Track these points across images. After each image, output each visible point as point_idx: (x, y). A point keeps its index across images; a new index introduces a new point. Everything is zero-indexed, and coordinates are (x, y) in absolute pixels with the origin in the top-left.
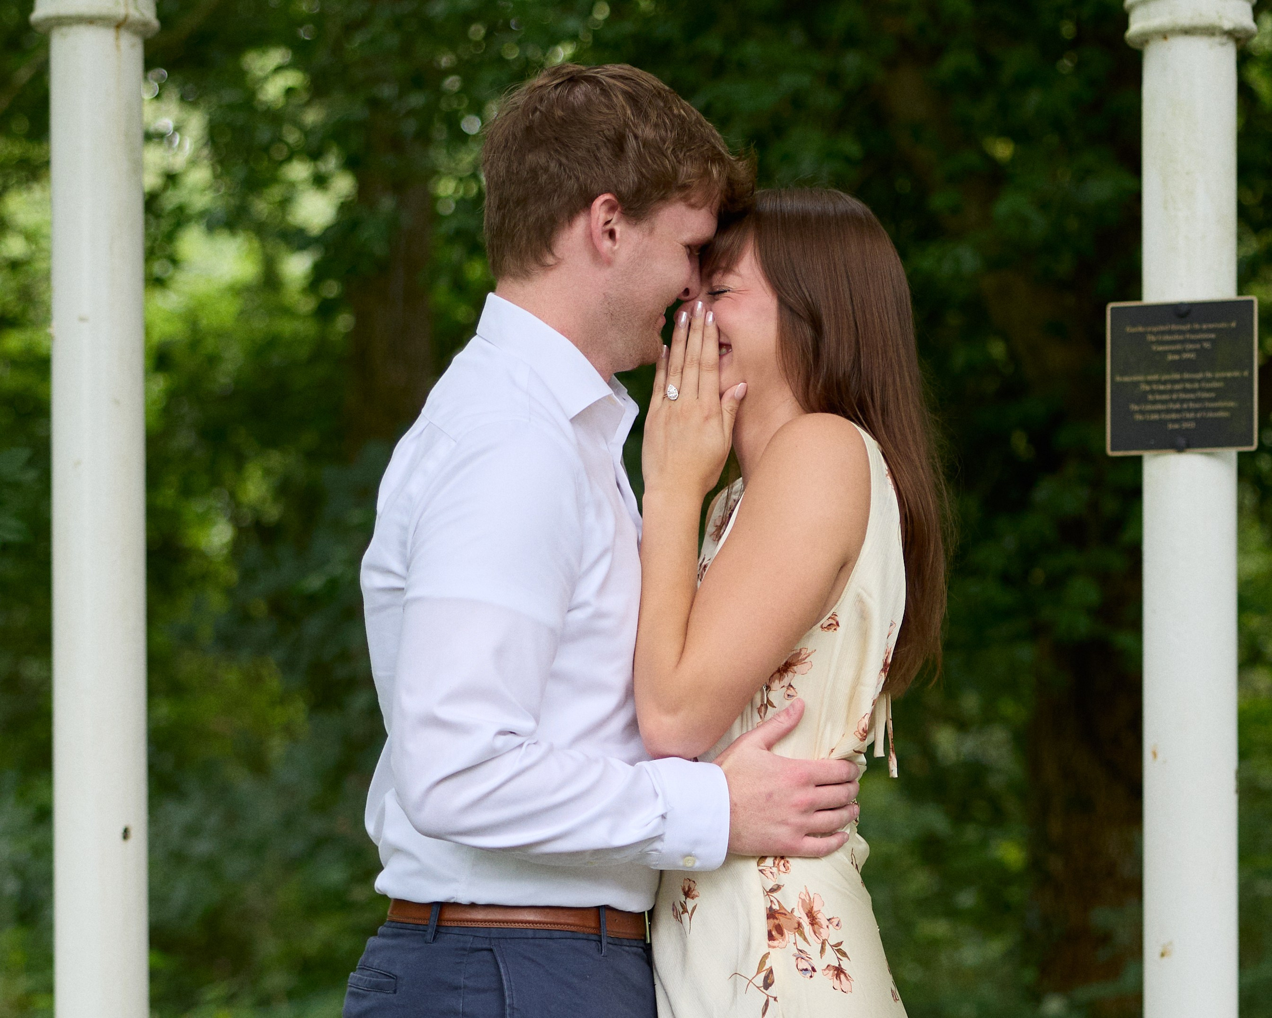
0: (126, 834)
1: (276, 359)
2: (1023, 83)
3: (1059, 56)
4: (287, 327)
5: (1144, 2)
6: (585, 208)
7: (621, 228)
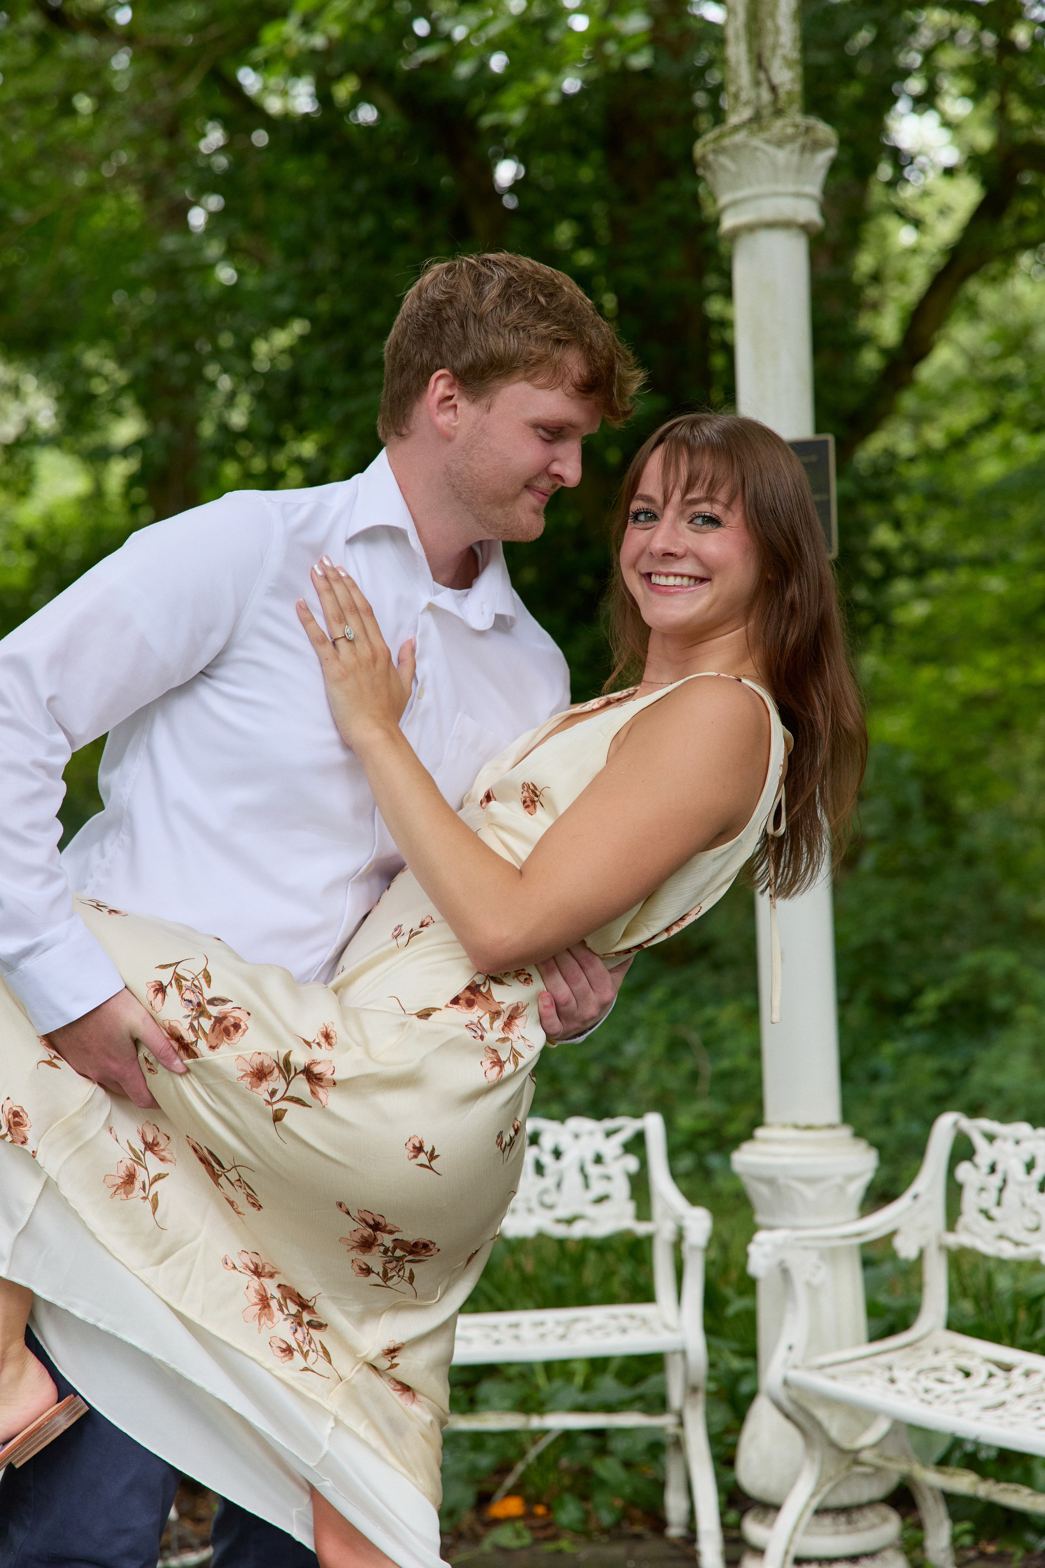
5: (734, 204)
6: (427, 383)
7: (462, 404)
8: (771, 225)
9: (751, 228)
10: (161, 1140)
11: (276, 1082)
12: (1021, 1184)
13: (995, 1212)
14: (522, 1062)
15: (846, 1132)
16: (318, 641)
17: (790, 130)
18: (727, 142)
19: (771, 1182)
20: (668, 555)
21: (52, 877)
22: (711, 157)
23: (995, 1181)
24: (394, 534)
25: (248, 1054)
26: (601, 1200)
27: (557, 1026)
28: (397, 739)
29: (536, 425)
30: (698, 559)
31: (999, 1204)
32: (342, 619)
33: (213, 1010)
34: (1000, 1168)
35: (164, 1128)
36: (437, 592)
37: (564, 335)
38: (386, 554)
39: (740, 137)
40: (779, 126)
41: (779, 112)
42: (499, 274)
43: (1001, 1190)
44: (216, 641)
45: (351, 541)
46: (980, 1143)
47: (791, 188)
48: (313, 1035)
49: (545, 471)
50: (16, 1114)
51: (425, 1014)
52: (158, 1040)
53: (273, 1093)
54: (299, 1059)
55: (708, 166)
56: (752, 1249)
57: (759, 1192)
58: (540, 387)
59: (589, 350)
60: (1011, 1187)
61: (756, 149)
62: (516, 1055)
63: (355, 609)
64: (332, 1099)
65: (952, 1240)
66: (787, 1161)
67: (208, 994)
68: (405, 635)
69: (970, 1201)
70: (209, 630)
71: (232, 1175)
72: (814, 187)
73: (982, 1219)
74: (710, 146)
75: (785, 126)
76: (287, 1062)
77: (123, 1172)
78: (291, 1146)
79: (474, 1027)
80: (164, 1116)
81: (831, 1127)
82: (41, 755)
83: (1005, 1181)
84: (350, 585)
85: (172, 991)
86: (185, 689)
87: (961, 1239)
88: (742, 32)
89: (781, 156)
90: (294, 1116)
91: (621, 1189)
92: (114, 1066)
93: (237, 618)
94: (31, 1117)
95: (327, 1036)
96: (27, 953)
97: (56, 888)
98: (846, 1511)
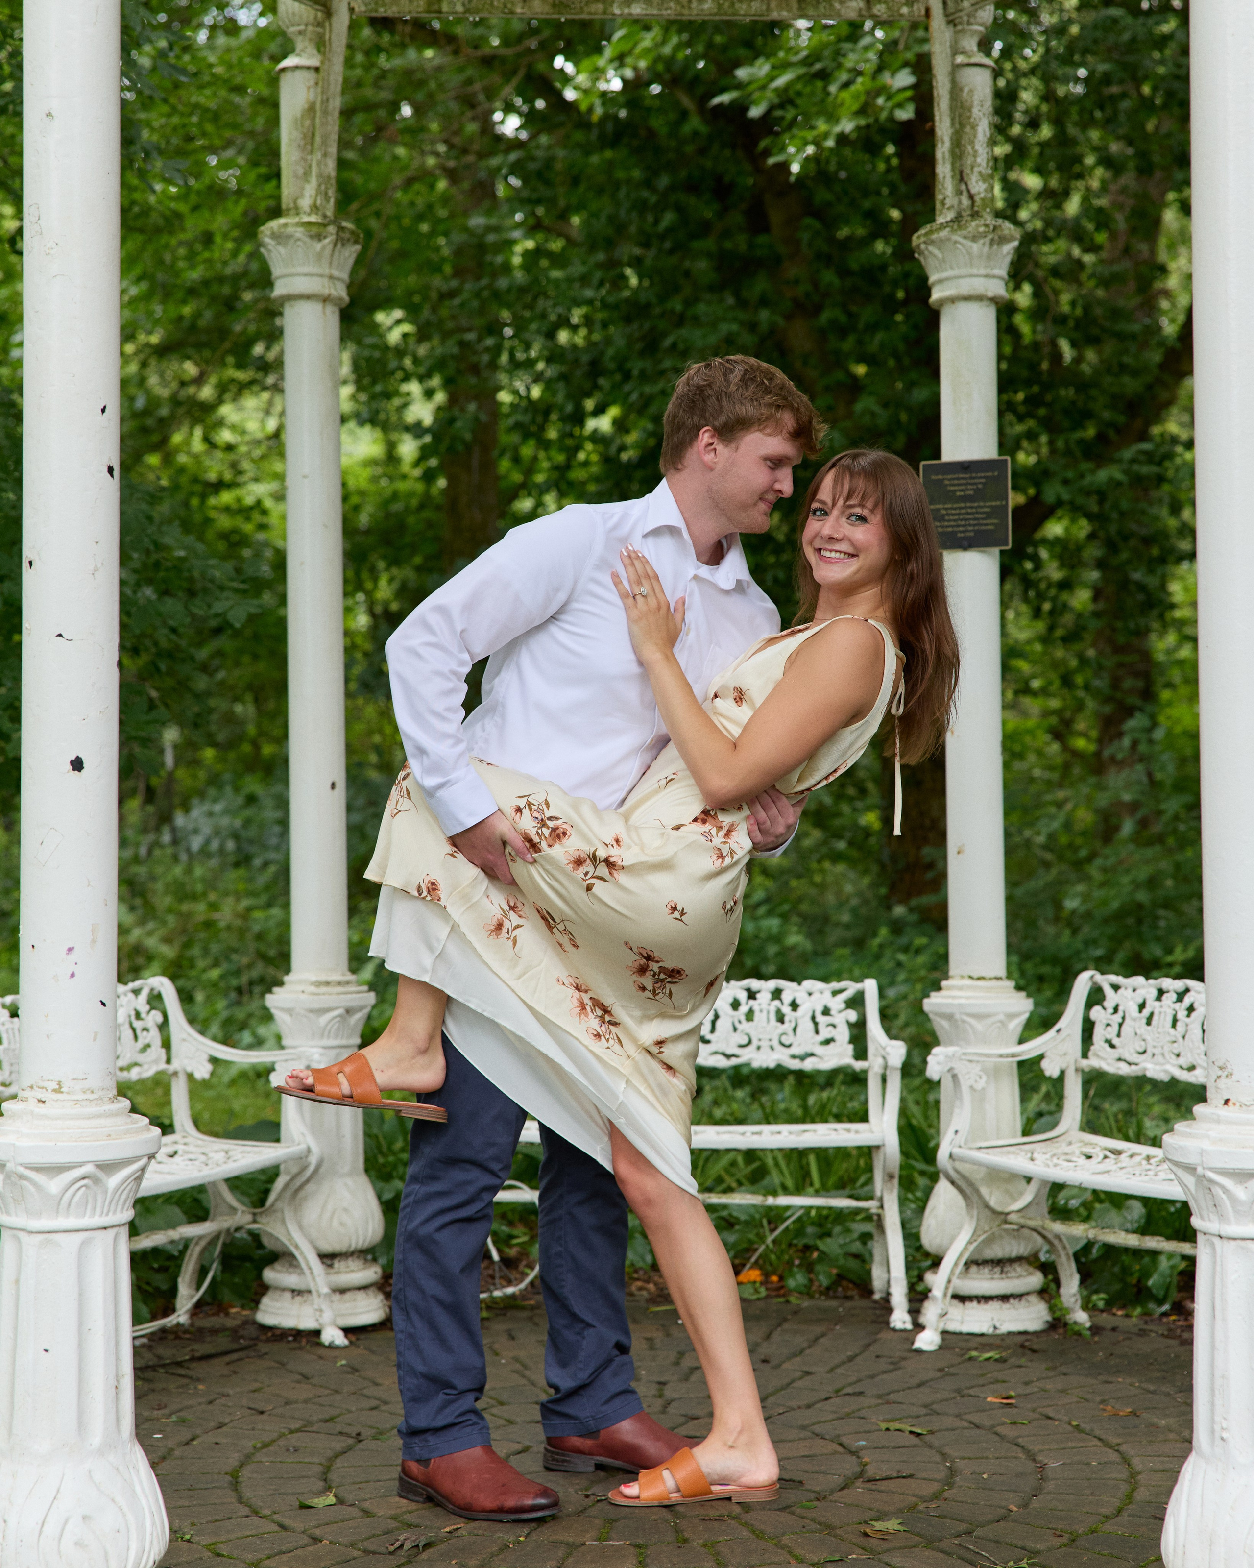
0: (333, 786)
1: (397, 507)
2: (873, 328)
3: (895, 312)
4: (402, 486)
5: (940, 281)
6: (697, 436)
7: (720, 448)
8: (967, 298)
9: (953, 300)
10: (519, 905)
11: (588, 867)
12: (1134, 1020)
13: (1116, 1041)
14: (736, 857)
15: (1011, 984)
16: (624, 596)
17: (982, 229)
18: (934, 236)
19: (950, 1017)
20: (831, 539)
21: (458, 741)
22: (923, 246)
23: (1118, 1018)
24: (671, 530)
25: (571, 850)
26: (828, 1042)
27: (759, 837)
28: (671, 659)
29: (766, 459)
30: (852, 544)
31: (1119, 1035)
32: (639, 583)
33: (551, 824)
34: (1121, 1009)
35: (520, 899)
36: (698, 568)
37: (781, 402)
38: (667, 543)
39: (944, 233)
40: (974, 226)
41: (975, 215)
42: (739, 370)
43: (1120, 1025)
44: (562, 597)
45: (645, 536)
46: (1108, 991)
47: (983, 271)
48: (610, 840)
49: (770, 489)
50: (433, 884)
51: (677, 828)
52: (518, 841)
53: (586, 874)
54: (602, 853)
55: (921, 253)
56: (930, 1059)
57: (941, 1026)
58: (769, 435)
59: (796, 411)
60: (1128, 1020)
61: (956, 242)
62: (732, 852)
63: (648, 576)
64: (622, 878)
65: (1085, 1064)
66: (963, 1001)
67: (548, 814)
68: (679, 595)
69: (1099, 1034)
70: (557, 590)
71: (561, 927)
72: (1001, 270)
73: (1106, 1046)
74: (922, 239)
75: (978, 226)
76: (594, 856)
77: (495, 922)
78: (597, 907)
79: (706, 834)
80: (520, 891)
81: (998, 979)
82: (455, 667)
83: (1124, 1018)
84: (645, 561)
85: (526, 812)
86: (540, 627)
87: (1093, 1062)
88: (947, 155)
89: (975, 247)
90: (599, 888)
91: (843, 1034)
92: (491, 857)
93: (575, 583)
94: (442, 886)
95: (617, 841)
96: (441, 786)
97: (462, 747)
98: (1000, 1263)
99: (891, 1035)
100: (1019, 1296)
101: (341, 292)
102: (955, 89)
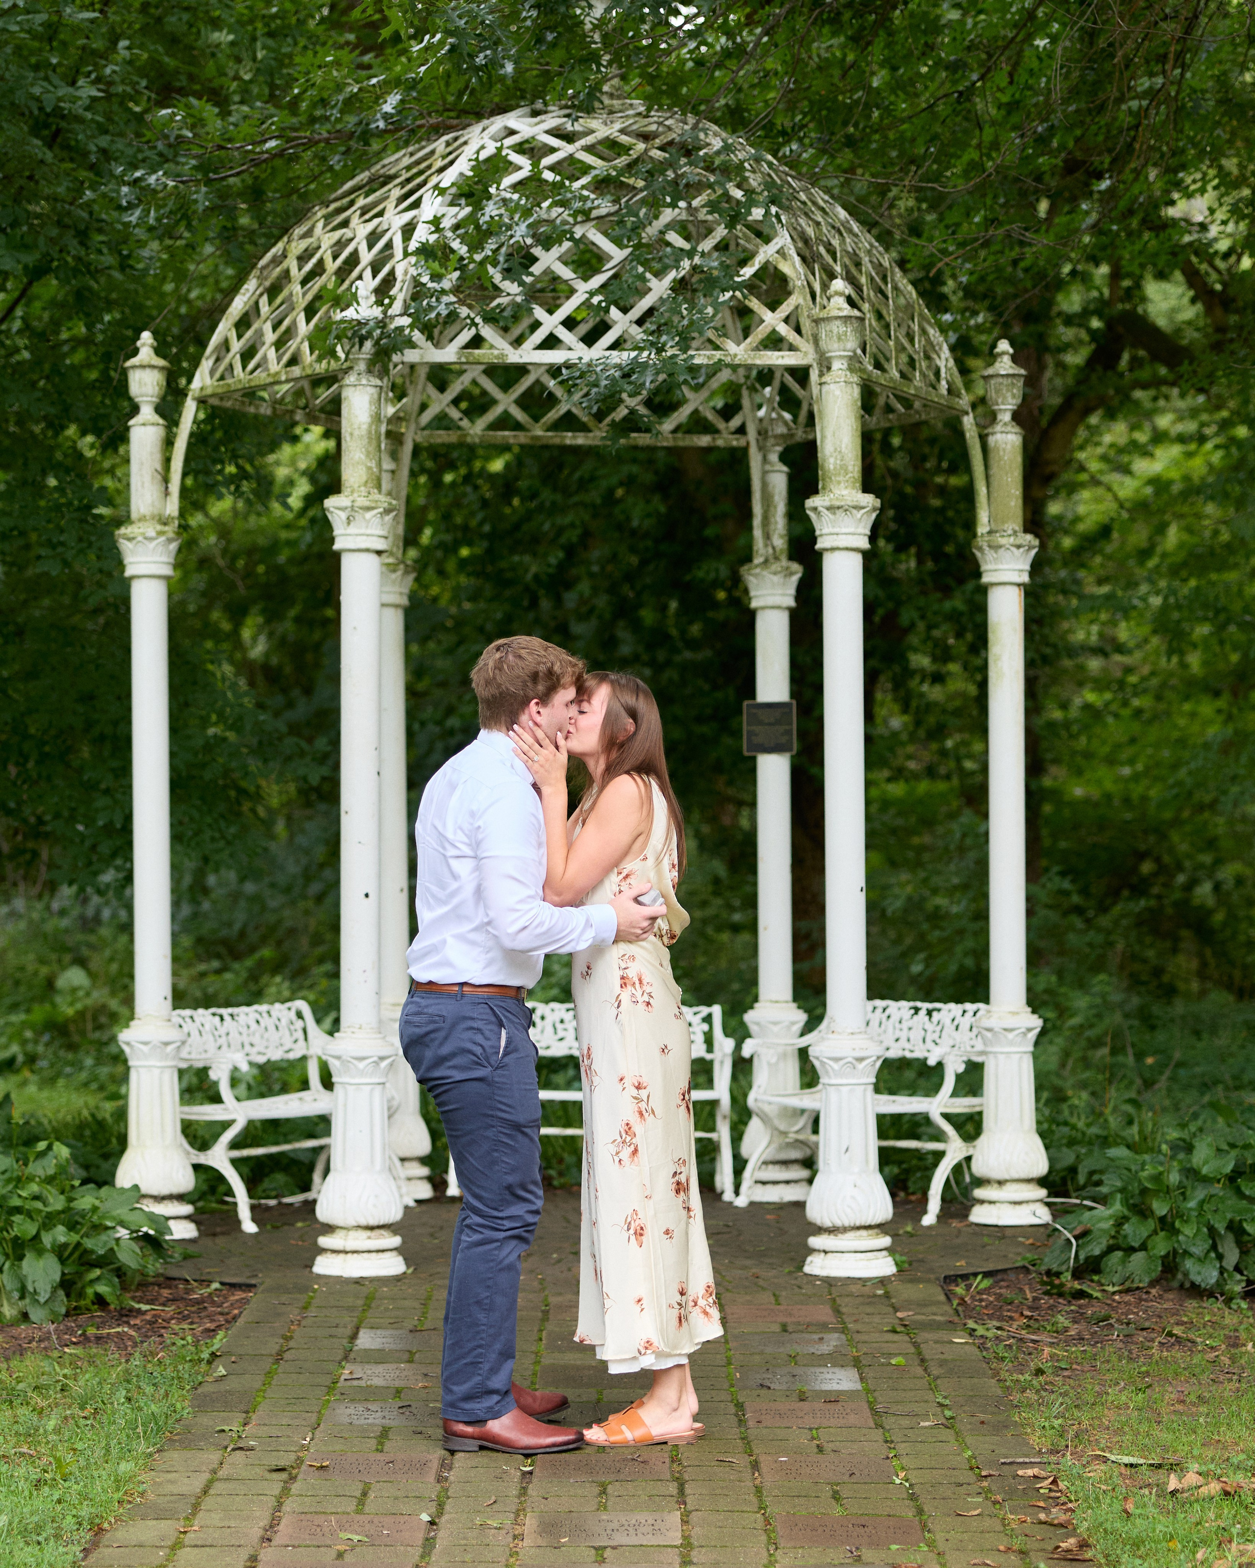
5: (756, 596)
8: (772, 607)
9: (763, 608)
17: (780, 567)
18: (753, 571)
19: (757, 1023)
39: (758, 570)
40: (775, 567)
41: (777, 558)
47: (781, 592)
56: (746, 1046)
57: (753, 1028)
61: (765, 575)
66: (765, 1014)
72: (792, 591)
74: (746, 573)
75: (778, 565)
81: (787, 1002)
88: (760, 524)
89: (776, 579)
91: (700, 1038)
98: (785, 1163)
99: (727, 1034)
100: (796, 1182)
101: (405, 601)
102: (765, 485)
